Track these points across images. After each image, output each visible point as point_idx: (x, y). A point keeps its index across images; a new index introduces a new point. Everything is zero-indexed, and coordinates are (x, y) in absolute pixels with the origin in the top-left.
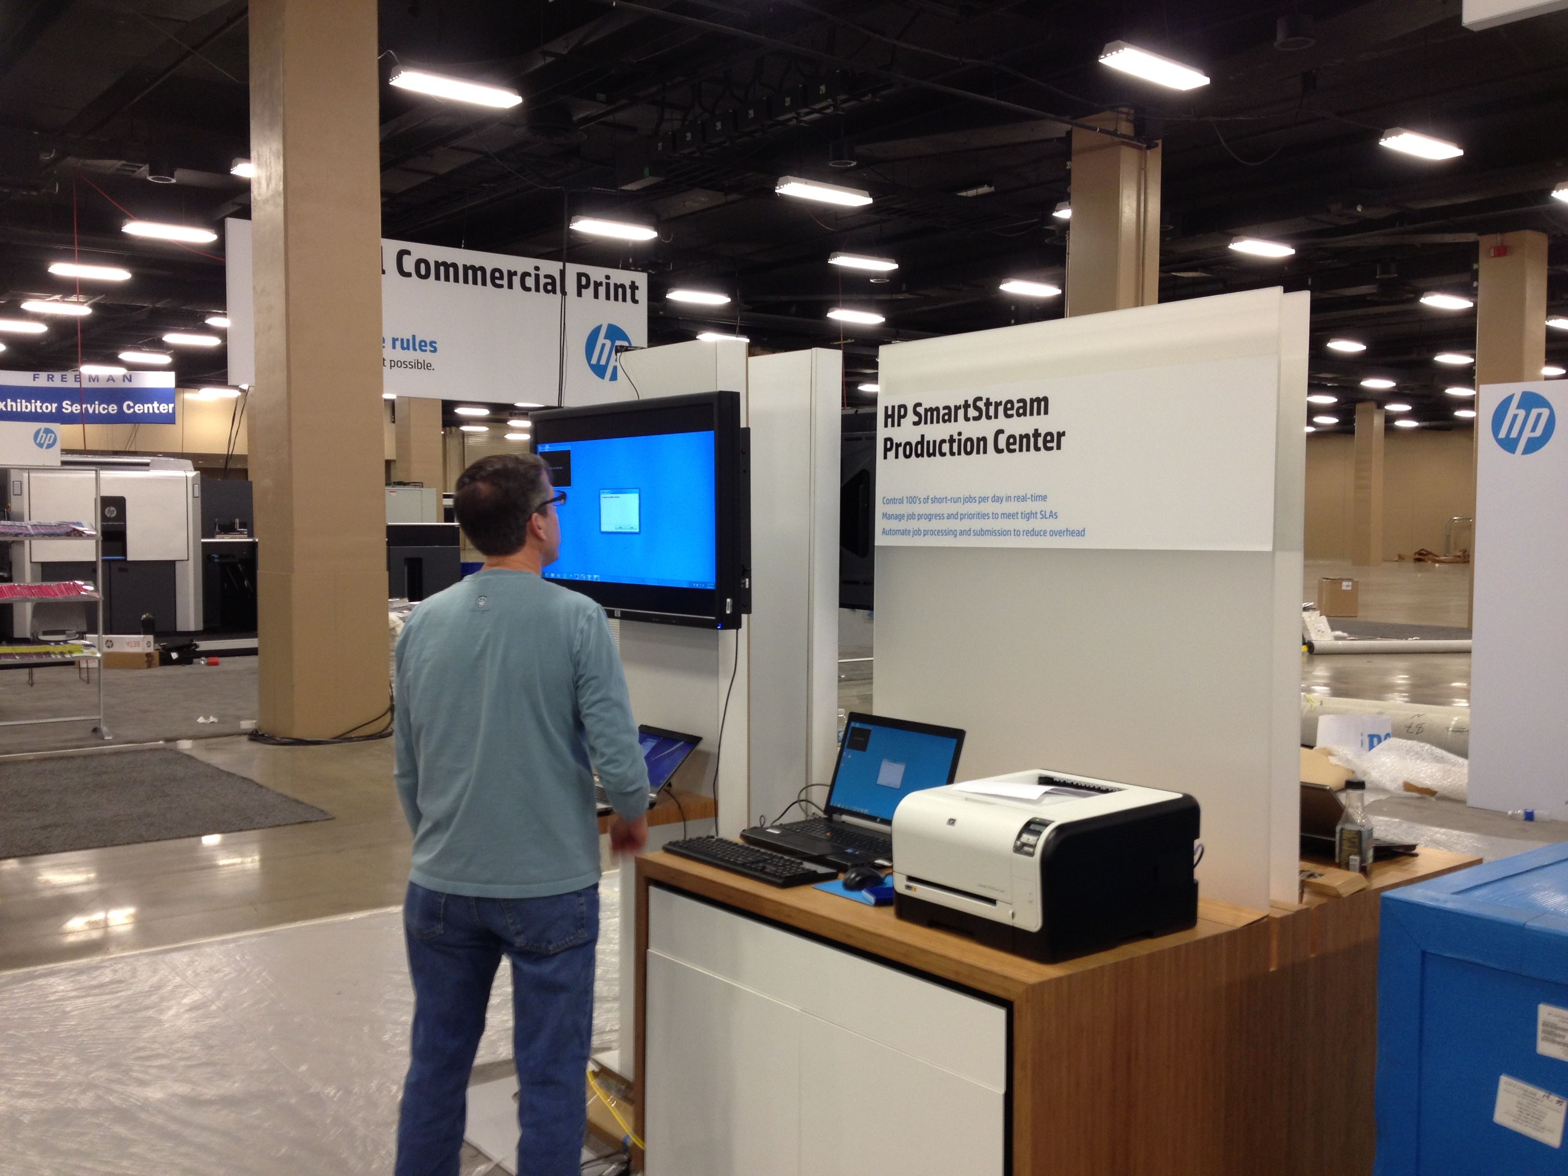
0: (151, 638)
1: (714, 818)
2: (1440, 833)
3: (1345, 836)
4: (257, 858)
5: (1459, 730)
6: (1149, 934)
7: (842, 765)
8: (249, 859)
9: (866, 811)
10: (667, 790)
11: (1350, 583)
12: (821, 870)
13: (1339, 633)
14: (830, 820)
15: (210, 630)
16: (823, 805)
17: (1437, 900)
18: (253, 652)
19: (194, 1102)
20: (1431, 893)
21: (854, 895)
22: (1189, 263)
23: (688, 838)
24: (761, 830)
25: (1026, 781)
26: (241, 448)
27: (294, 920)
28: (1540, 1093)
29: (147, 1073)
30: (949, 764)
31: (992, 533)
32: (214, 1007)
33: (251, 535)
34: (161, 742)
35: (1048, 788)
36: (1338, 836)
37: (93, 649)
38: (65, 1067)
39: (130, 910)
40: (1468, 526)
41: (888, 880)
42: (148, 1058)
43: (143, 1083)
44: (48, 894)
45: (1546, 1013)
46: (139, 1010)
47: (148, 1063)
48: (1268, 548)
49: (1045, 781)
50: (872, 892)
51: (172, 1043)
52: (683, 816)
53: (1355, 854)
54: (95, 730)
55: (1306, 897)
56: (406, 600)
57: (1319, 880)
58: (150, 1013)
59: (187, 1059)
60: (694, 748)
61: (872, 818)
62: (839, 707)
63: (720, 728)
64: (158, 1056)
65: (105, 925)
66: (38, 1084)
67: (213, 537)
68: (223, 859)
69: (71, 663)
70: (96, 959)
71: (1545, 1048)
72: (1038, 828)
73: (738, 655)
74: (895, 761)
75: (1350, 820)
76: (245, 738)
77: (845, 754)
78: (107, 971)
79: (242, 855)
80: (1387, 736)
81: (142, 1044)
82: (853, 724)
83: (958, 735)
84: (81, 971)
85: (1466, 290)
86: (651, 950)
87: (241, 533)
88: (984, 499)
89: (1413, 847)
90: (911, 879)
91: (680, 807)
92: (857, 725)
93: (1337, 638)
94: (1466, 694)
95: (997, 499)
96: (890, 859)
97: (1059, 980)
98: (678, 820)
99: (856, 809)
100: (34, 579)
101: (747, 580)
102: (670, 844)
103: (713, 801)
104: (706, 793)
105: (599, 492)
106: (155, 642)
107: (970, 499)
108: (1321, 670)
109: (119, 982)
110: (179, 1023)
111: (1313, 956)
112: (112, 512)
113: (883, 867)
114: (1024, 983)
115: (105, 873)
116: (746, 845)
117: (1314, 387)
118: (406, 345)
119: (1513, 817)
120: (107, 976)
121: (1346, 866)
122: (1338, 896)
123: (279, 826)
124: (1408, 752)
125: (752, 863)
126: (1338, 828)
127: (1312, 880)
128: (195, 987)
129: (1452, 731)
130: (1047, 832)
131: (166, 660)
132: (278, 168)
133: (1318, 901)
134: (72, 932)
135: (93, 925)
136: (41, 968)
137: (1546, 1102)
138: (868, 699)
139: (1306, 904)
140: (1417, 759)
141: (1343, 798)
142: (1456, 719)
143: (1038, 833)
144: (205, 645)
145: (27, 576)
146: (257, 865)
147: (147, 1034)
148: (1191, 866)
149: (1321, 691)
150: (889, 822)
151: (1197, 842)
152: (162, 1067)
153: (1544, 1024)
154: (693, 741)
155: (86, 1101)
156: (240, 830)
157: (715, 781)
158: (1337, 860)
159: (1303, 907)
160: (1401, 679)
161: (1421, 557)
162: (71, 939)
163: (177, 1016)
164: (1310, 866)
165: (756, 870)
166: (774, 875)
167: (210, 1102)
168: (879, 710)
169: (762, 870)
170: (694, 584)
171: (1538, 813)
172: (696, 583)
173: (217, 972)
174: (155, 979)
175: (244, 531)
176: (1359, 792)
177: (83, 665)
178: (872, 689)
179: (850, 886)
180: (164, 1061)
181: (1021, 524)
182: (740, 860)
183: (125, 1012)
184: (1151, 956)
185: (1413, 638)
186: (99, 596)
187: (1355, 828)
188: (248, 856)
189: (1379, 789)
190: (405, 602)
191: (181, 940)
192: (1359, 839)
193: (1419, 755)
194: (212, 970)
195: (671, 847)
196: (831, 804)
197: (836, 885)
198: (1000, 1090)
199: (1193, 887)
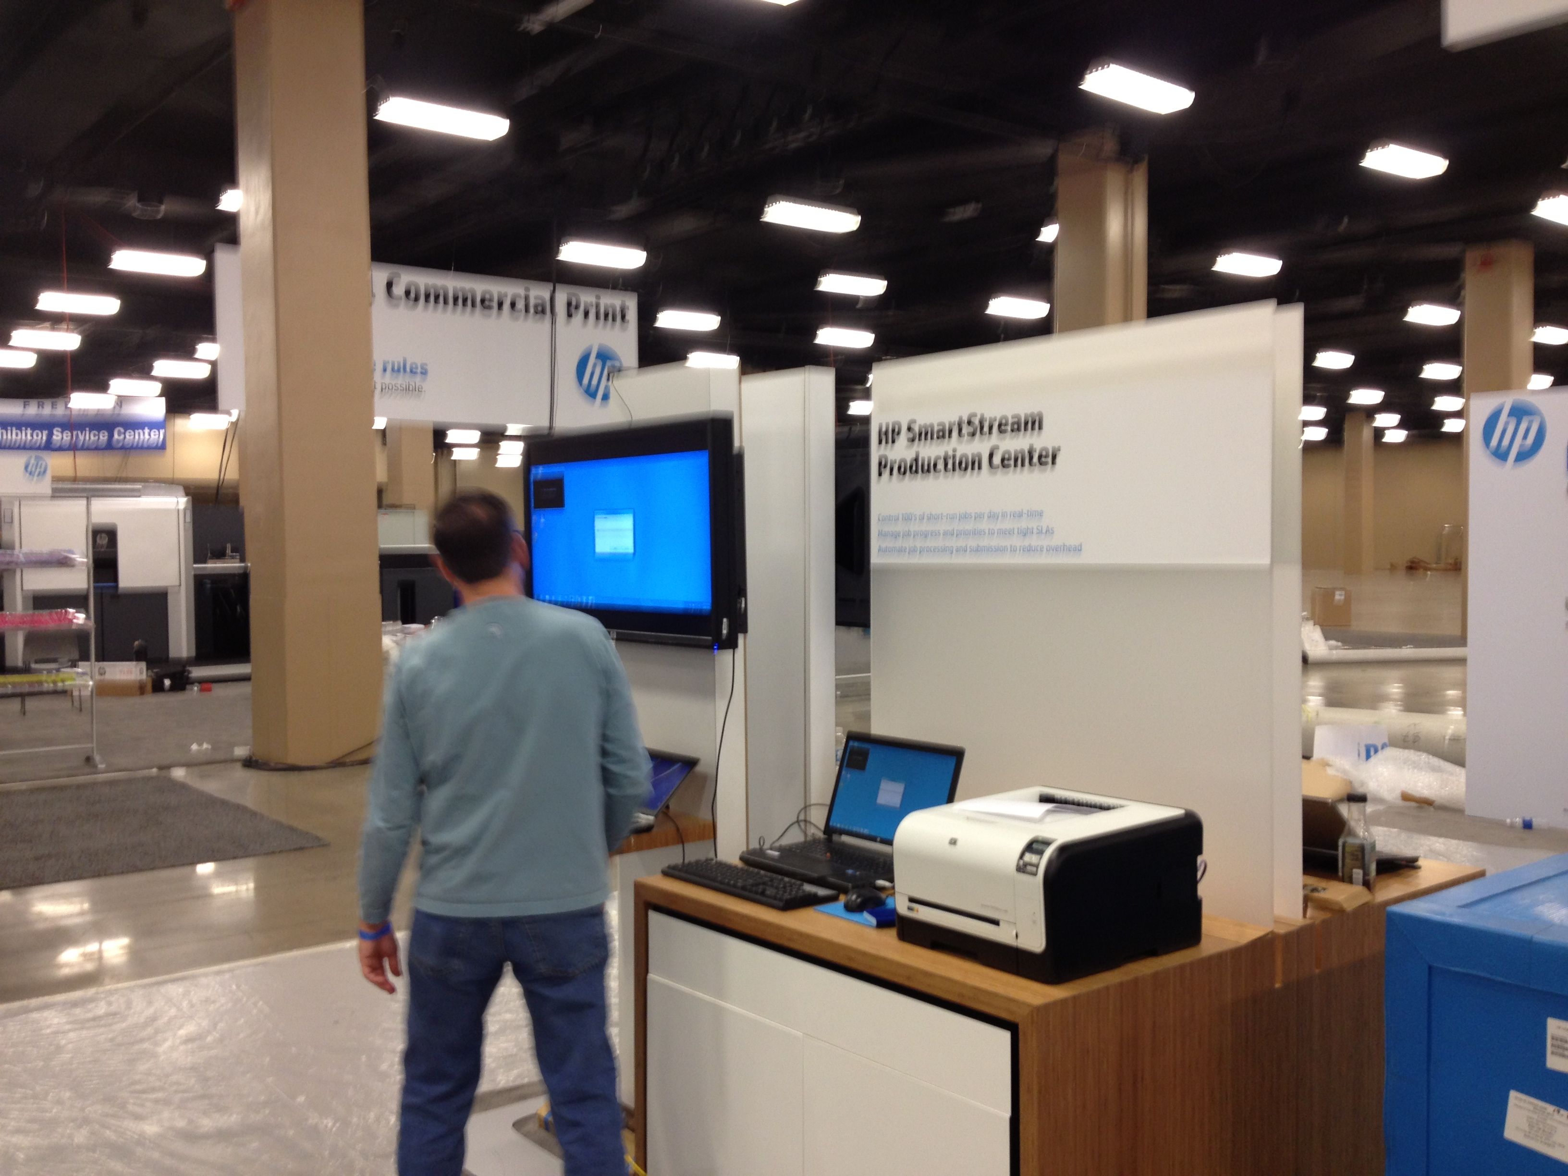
0: (143, 665)
1: (713, 840)
2: (1438, 843)
3: (1347, 849)
4: (251, 885)
5: (1456, 740)
6: (1154, 953)
7: (841, 784)
8: (244, 887)
9: (866, 831)
10: (665, 813)
11: (1343, 593)
12: (822, 892)
13: (1333, 643)
14: (829, 840)
15: (203, 656)
16: (822, 825)
17: (1443, 914)
18: (246, 678)
19: (191, 1136)
20: (1435, 907)
21: (856, 917)
22: (1177, 278)
23: (686, 861)
24: (761, 852)
25: (1029, 800)
26: (232, 474)
27: (291, 948)
28: (1550, 1108)
29: (142, 1106)
30: (948, 786)
31: (989, 550)
32: (209, 1039)
33: (243, 560)
34: (155, 770)
35: (1049, 806)
36: (1340, 849)
37: (85, 677)
38: (59, 1102)
39: (125, 941)
40: (1460, 535)
41: (890, 902)
42: (144, 1092)
43: (138, 1117)
44: (41, 926)
45: (1555, 1027)
46: (133, 1044)
47: (144, 1096)
48: (1266, 561)
49: (1045, 799)
50: (872, 913)
51: (167, 1076)
52: (681, 838)
53: (1358, 868)
54: (89, 760)
55: (1309, 912)
56: (400, 622)
57: (1322, 895)
58: (146, 1045)
59: (184, 1091)
60: (691, 770)
61: (873, 839)
62: (837, 725)
63: (718, 751)
64: (154, 1090)
65: (100, 955)
66: (32, 1121)
67: (205, 562)
68: (218, 887)
69: (64, 692)
70: (90, 992)
71: (1555, 1062)
72: (1040, 847)
73: (735, 674)
74: (894, 779)
75: (1352, 833)
76: (238, 766)
77: (844, 772)
78: (103, 1004)
79: (236, 883)
80: (1384, 746)
81: (137, 1077)
82: (851, 743)
83: (956, 755)
84: (75, 1004)
85: (1452, 300)
86: (651, 976)
87: (233, 557)
88: (979, 517)
89: (1415, 860)
90: (912, 900)
91: (678, 829)
92: (856, 744)
93: (1331, 648)
94: (1462, 703)
95: (993, 516)
96: (892, 880)
97: (1063, 1002)
98: (675, 843)
99: (855, 829)
100: (25, 608)
101: (743, 600)
102: (669, 867)
103: (712, 825)
104: (707, 816)
105: (594, 513)
106: (147, 669)
107: (965, 517)
108: (1316, 682)
109: (114, 1014)
110: (175, 1055)
111: (1317, 971)
112: (103, 541)
113: (883, 889)
114: (1029, 1005)
115: (99, 904)
116: (746, 867)
117: (1308, 399)
118: (396, 371)
119: (1512, 826)
120: (101, 1009)
121: (1350, 880)
122: (1341, 911)
123: (273, 853)
124: (1405, 762)
125: (752, 885)
126: (1340, 843)
127: (1316, 895)
128: (191, 1017)
129: (1450, 739)
130: (1049, 852)
131: (158, 687)
132: (265, 198)
133: (1321, 916)
134: (67, 965)
135: (87, 957)
136: (34, 1002)
137: (1556, 1116)
138: (866, 717)
139: (1311, 918)
140: (1415, 768)
141: (1344, 810)
142: (1452, 727)
143: (1041, 853)
144: (197, 672)
145: (17, 605)
146: (251, 894)
147: (142, 1067)
148: (1194, 883)
149: (1315, 702)
150: (890, 843)
151: (1200, 859)
152: (157, 1101)
153: (1553, 1038)
154: (690, 764)
155: (81, 1137)
156: (235, 858)
157: (713, 803)
158: (1340, 874)
159: (1308, 921)
160: (1395, 689)
161: (1413, 567)
162: (66, 971)
163: (173, 1048)
164: (1313, 881)
165: (756, 893)
166: (775, 898)
167: (206, 1137)
168: (879, 728)
169: (763, 893)
170: (690, 605)
171: (1536, 822)
172: (694, 603)
173: (214, 1002)
174: (150, 1011)
175: (236, 556)
176: (1362, 804)
177: (76, 693)
178: (870, 705)
179: (850, 908)
180: (160, 1095)
181: (1016, 541)
182: (740, 883)
183: (119, 1045)
184: (1155, 975)
185: (1407, 646)
186: (91, 624)
187: (1357, 841)
188: (242, 884)
189: (1379, 800)
190: (399, 625)
191: (176, 971)
192: (1361, 853)
193: (1416, 766)
194: (207, 1001)
195: (671, 871)
196: (831, 824)
197: (838, 907)
198: (1006, 1113)
199: (1196, 905)
